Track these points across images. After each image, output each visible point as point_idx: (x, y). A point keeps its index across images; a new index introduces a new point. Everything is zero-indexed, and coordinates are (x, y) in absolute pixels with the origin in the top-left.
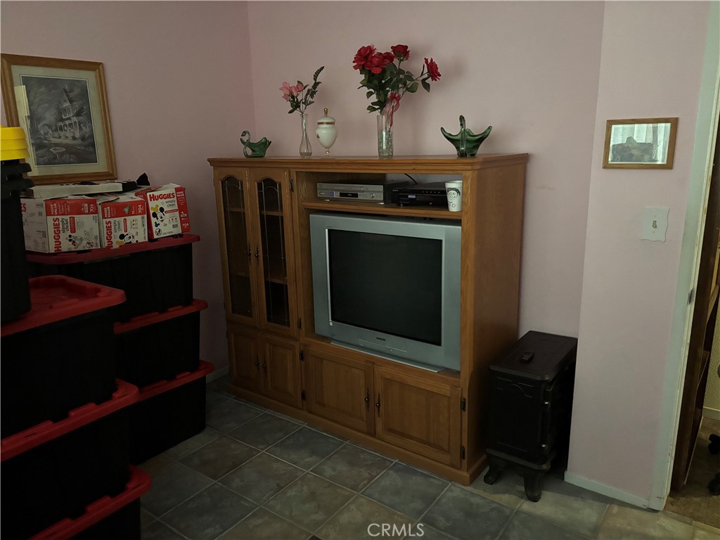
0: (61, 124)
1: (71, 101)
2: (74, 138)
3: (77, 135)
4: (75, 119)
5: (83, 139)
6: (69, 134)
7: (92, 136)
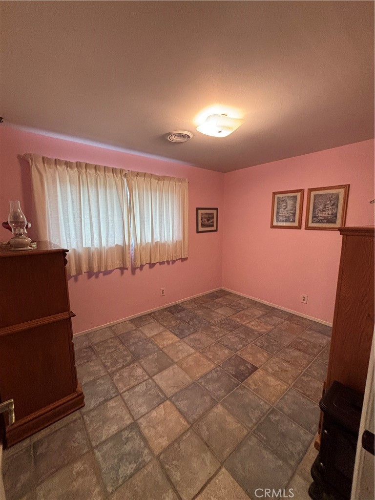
0: (324, 209)
1: (331, 201)
2: (328, 214)
3: (330, 213)
4: (331, 207)
5: (332, 214)
6: (327, 213)
7: (336, 213)
